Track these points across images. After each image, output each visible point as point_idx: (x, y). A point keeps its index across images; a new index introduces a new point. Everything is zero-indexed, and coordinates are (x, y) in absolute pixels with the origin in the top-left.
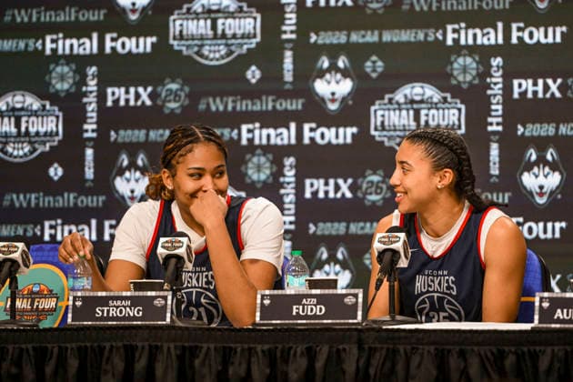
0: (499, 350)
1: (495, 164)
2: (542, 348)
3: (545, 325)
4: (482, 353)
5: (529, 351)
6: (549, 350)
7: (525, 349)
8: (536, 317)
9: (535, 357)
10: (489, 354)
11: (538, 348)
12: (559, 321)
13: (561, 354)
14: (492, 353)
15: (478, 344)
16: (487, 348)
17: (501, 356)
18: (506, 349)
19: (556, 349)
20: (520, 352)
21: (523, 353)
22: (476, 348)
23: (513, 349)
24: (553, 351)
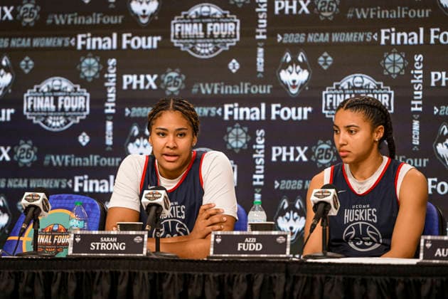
0: (391, 280)
1: (416, 136)
2: (425, 278)
3: (427, 261)
4: (379, 282)
5: (414, 280)
6: (429, 280)
7: (411, 279)
8: (421, 255)
9: (418, 285)
10: (384, 282)
11: (421, 279)
12: (438, 258)
13: (438, 283)
14: (386, 282)
15: (376, 275)
16: (382, 278)
17: (393, 284)
18: (397, 278)
19: (435, 279)
20: (407, 281)
21: (410, 282)
22: (374, 278)
23: (402, 279)
24: (432, 280)
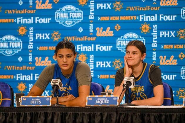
0: (160, 114)
2: (173, 114)
4: (155, 115)
5: (169, 114)
6: (175, 114)
7: (168, 114)
9: (171, 116)
10: (157, 115)
11: (172, 114)
13: (179, 115)
14: (158, 115)
15: (154, 112)
16: (156, 113)
17: (161, 116)
18: (162, 114)
19: (177, 114)
20: (166, 115)
22: (153, 114)
23: (164, 114)
24: (176, 114)
